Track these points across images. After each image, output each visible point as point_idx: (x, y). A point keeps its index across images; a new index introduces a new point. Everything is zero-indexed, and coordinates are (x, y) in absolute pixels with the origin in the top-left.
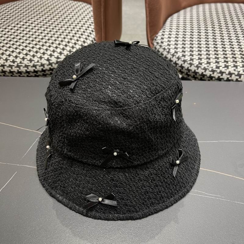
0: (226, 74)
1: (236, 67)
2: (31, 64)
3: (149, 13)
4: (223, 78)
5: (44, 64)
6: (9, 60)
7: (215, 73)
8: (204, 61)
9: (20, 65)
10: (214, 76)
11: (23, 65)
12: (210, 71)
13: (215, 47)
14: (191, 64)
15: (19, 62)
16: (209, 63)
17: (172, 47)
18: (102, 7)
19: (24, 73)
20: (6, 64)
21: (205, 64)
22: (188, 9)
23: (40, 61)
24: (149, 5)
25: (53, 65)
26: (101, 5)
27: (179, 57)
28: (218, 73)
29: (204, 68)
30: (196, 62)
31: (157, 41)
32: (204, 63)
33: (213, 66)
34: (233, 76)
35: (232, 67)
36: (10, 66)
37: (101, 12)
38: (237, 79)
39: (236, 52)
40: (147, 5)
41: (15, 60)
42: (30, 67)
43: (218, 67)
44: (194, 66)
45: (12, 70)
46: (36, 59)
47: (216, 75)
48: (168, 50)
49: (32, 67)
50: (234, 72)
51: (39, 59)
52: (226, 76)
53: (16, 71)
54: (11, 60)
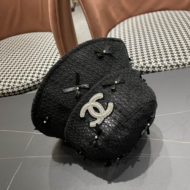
0: (151, 68)
2: (21, 85)
4: (149, 71)
5: (29, 83)
6: (6, 85)
7: (144, 69)
9: (13, 87)
10: (144, 70)
11: (15, 87)
12: (140, 68)
13: (141, 50)
15: (12, 85)
16: (138, 62)
18: (60, 38)
19: (17, 92)
21: (136, 63)
23: (26, 82)
25: (35, 82)
28: (145, 68)
29: (136, 66)
33: (142, 64)
34: (156, 68)
35: (154, 62)
36: (7, 89)
37: (61, 42)
38: (159, 70)
39: (155, 51)
41: (10, 84)
42: (20, 87)
43: (145, 64)
45: (8, 92)
46: (23, 81)
47: (145, 69)
49: (21, 87)
50: (156, 66)
51: (25, 81)
52: (151, 69)
53: (11, 91)
54: (7, 85)
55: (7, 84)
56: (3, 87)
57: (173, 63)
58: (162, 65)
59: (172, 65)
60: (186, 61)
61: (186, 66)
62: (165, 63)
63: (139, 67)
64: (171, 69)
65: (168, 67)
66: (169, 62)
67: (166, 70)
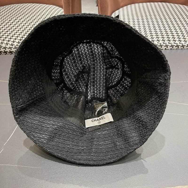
1: (159, 41)
3: (101, 10)
13: (144, 30)
22: (125, 7)
26: (70, 5)
35: (156, 41)
36: (10, 48)
37: (70, 10)
39: (158, 32)
41: (13, 44)
50: (158, 44)
53: (14, 51)
55: (10, 43)
56: (6, 45)
57: (173, 43)
58: (163, 44)
59: (173, 45)
60: (185, 43)
61: (185, 47)
62: (167, 42)
64: (171, 49)
65: (169, 46)
66: (170, 42)
67: (167, 49)
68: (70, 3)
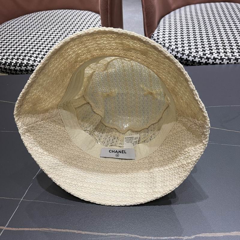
0: (212, 59)
1: (219, 53)
3: (146, 16)
4: (209, 62)
6: (37, 61)
7: (203, 59)
8: (193, 50)
10: (202, 62)
13: (201, 39)
14: (183, 54)
16: (197, 52)
17: (167, 41)
20: (34, 64)
22: (177, 10)
24: (145, 9)
26: (108, 12)
27: (173, 49)
28: (205, 59)
29: (194, 55)
30: (187, 52)
31: (154, 38)
32: (193, 52)
33: (201, 53)
34: (217, 60)
35: (216, 53)
37: (108, 17)
38: (220, 62)
39: (218, 42)
40: (144, 9)
43: (204, 55)
44: (186, 55)
47: (204, 61)
48: (163, 44)
50: (218, 57)
56: (34, 62)
57: (238, 56)
58: (225, 57)
59: (237, 58)
62: (230, 55)
63: (197, 57)
64: (235, 63)
65: (232, 60)
66: (234, 55)
67: (230, 63)
68: (108, 10)
